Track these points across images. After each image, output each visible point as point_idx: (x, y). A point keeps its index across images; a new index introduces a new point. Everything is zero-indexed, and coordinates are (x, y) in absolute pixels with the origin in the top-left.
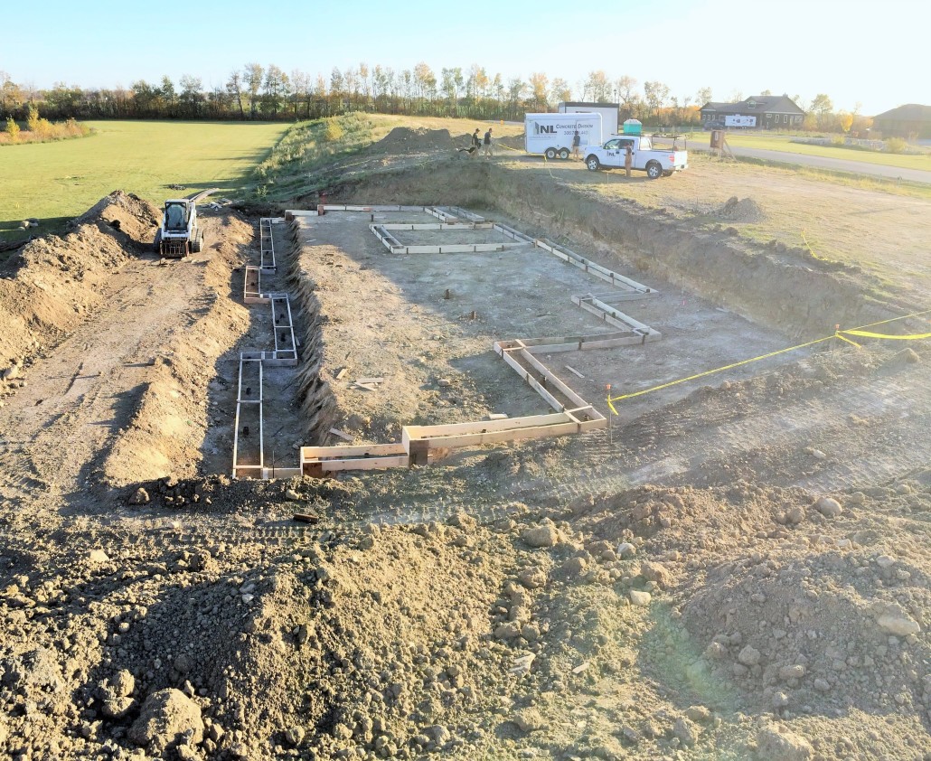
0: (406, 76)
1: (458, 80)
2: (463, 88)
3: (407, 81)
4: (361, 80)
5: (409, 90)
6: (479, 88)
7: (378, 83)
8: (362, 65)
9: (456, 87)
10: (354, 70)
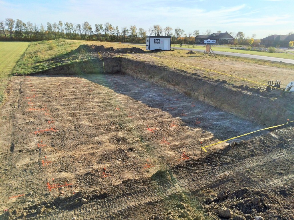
0: (79, 26)
1: (101, 28)
2: (104, 31)
3: (80, 28)
4: (60, 27)
5: (80, 31)
6: (109, 31)
7: (67, 28)
8: (60, 22)
9: (100, 31)
10: (57, 23)
